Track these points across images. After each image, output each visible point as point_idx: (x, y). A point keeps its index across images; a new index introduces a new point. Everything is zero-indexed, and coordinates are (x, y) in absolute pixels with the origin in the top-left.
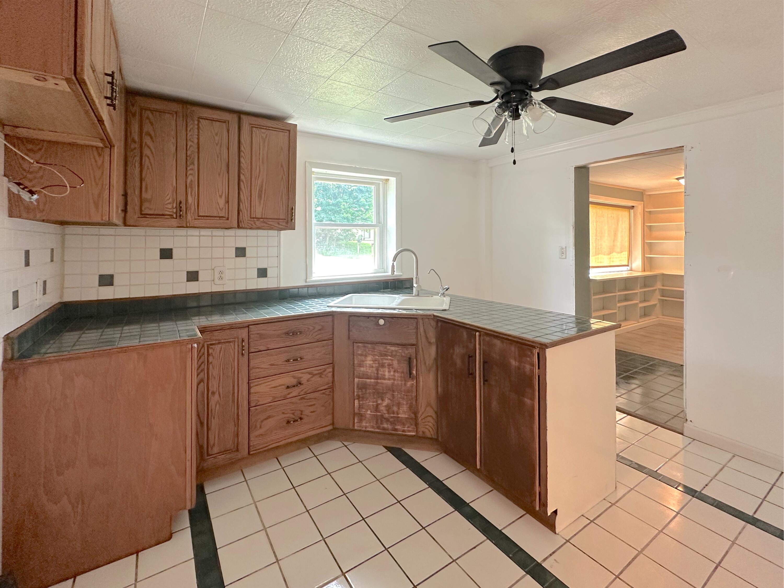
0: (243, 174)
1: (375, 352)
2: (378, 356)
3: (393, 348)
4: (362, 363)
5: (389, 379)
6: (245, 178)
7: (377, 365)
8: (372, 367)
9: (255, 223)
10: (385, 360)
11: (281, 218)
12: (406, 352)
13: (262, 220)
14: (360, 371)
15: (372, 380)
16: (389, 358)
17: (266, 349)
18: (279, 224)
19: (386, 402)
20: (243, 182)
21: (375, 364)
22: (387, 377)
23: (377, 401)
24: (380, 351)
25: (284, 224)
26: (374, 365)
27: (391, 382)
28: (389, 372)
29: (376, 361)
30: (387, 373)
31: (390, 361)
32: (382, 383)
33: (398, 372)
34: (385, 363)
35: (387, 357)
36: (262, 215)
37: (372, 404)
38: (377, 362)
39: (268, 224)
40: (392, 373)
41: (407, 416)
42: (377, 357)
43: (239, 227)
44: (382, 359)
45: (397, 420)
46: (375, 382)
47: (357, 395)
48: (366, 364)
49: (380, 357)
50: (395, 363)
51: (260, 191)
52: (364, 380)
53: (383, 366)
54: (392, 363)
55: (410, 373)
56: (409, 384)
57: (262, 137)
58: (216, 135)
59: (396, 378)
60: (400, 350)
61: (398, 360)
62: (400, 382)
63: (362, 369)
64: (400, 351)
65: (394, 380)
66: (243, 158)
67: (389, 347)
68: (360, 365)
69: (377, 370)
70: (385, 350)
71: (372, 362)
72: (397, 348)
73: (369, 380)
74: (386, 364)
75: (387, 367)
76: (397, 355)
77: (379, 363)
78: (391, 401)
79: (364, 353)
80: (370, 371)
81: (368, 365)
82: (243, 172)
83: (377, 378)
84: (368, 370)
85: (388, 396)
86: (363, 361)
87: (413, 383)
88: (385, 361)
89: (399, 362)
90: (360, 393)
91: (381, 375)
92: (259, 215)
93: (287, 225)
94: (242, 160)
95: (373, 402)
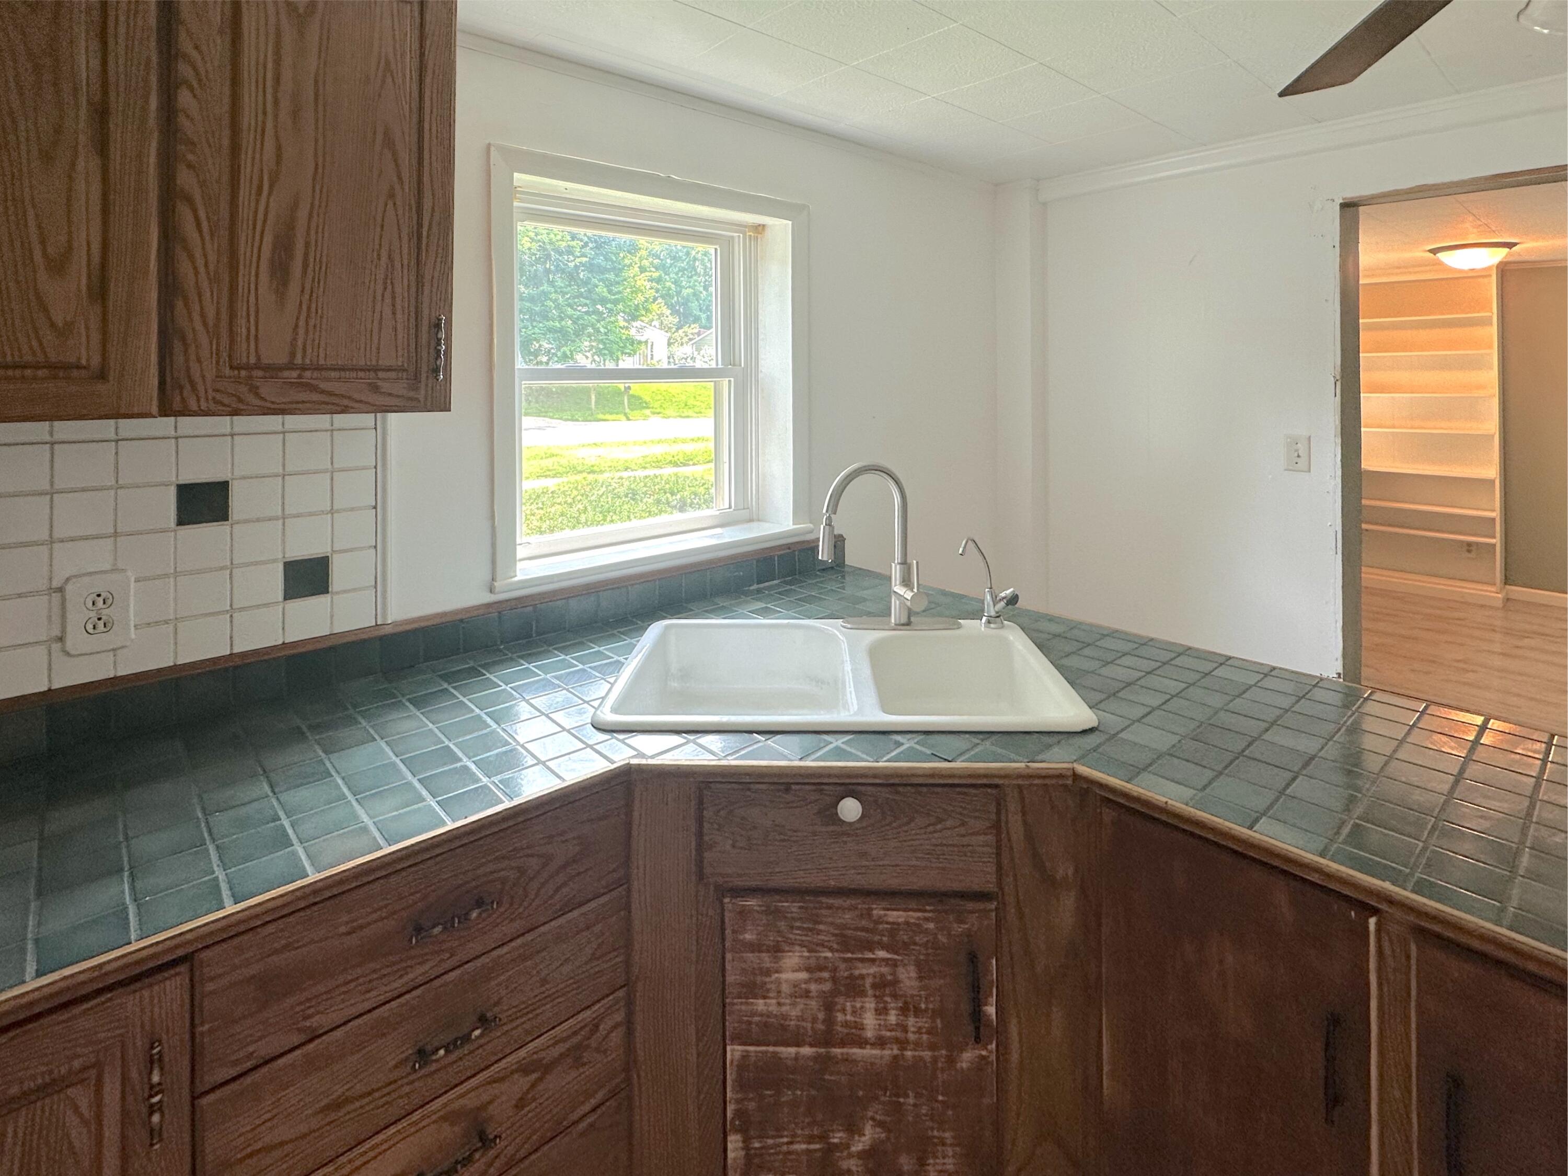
0: (190, 166)
1: (819, 932)
2: (831, 949)
3: (897, 916)
4: (759, 979)
5: (881, 1042)
6: (203, 184)
7: (827, 987)
8: (807, 994)
9: (254, 390)
10: (860, 965)
11: (385, 362)
12: (958, 929)
13: (289, 373)
14: (754, 1014)
15: (806, 1051)
16: (882, 954)
18: (375, 388)
19: (869, 1135)
20: (189, 200)
21: (819, 981)
22: (869, 1034)
23: (823, 1138)
24: (838, 926)
26: (813, 987)
27: (887, 1052)
28: (881, 1011)
29: (821, 969)
30: (870, 1020)
31: (885, 970)
32: (846, 1060)
33: (917, 1012)
34: (862, 977)
35: (871, 950)
36: (293, 355)
37: (804, 1146)
38: (826, 975)
39: (323, 392)
40: (893, 1018)
42: (829, 955)
44: (845, 960)
46: (816, 1058)
47: (739, 1113)
48: (778, 982)
49: (837, 955)
50: (908, 977)
51: (284, 245)
52: (771, 1049)
53: (854, 988)
54: (894, 974)
55: (977, 1015)
56: (967, 1058)
59: (912, 1037)
60: (927, 919)
61: (919, 965)
62: (927, 1054)
63: (760, 1005)
64: (931, 926)
65: (903, 1044)
67: (883, 911)
68: (752, 989)
69: (829, 1007)
70: (864, 923)
71: (803, 975)
72: (913, 916)
73: (792, 1050)
74: (868, 982)
75: (870, 992)
76: (915, 944)
77: (834, 979)
78: (889, 1131)
79: (772, 937)
80: (794, 1013)
81: (785, 988)
82: (190, 157)
83: (827, 1039)
84: (785, 1008)
85: (875, 1110)
86: (768, 973)
87: (984, 1053)
88: (862, 969)
89: (924, 972)
90: (752, 1105)
91: (846, 1024)
92: (275, 354)
93: (412, 394)
94: (184, 98)
95: (811, 1139)
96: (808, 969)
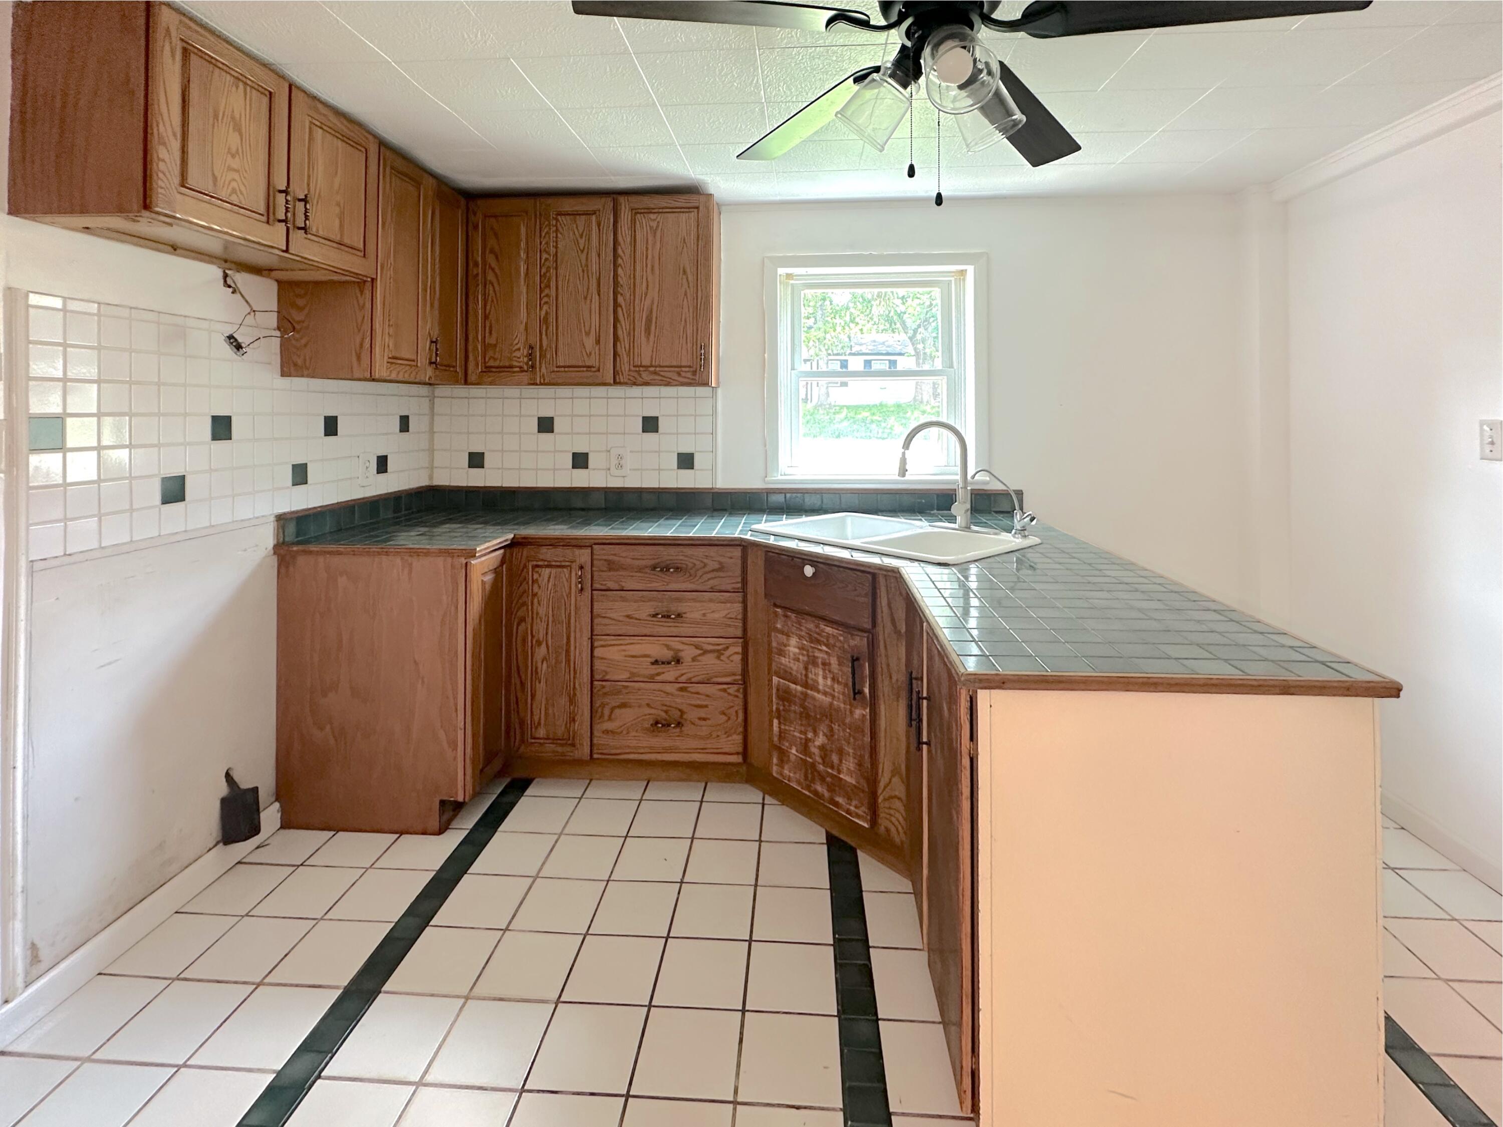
0: (622, 294)
1: (801, 630)
2: (807, 640)
3: (829, 630)
4: (783, 648)
5: (825, 694)
6: (625, 300)
7: (805, 659)
8: (798, 660)
9: (640, 375)
11: (683, 364)
12: (852, 643)
13: (652, 369)
14: (781, 664)
15: (799, 688)
16: (824, 648)
17: (618, 588)
18: (679, 374)
19: (820, 740)
20: (621, 306)
21: (803, 655)
22: (821, 687)
23: (805, 734)
24: (808, 630)
25: (689, 375)
26: (801, 657)
27: (827, 699)
28: (825, 678)
29: (802, 649)
30: (820, 680)
31: (826, 656)
32: (814, 698)
33: (838, 682)
36: (652, 361)
37: (799, 734)
38: (805, 652)
39: (662, 376)
40: (829, 682)
41: (854, 783)
43: (616, 383)
44: (811, 647)
45: (836, 785)
46: (802, 693)
47: (778, 710)
48: (789, 651)
49: (807, 643)
50: (834, 661)
51: (649, 320)
52: (788, 683)
53: (815, 662)
54: (829, 660)
55: (862, 692)
56: (858, 713)
57: (651, 227)
58: (581, 236)
59: (836, 694)
60: (841, 635)
61: (839, 658)
62: (842, 705)
63: (783, 660)
64: (841, 638)
65: (833, 697)
66: (622, 268)
67: (823, 627)
68: (780, 652)
69: (806, 669)
70: (817, 630)
71: (797, 650)
72: (835, 632)
73: (794, 686)
74: (820, 661)
75: (820, 666)
77: (808, 656)
78: (829, 740)
79: (786, 629)
80: (795, 668)
81: (791, 655)
82: (621, 291)
83: (806, 686)
84: (792, 665)
85: (823, 728)
86: (785, 646)
87: (864, 713)
88: (817, 654)
89: (840, 662)
90: (781, 708)
91: (812, 680)
92: (646, 362)
93: (694, 377)
94: (620, 270)
95: (801, 732)
96: (799, 648)
